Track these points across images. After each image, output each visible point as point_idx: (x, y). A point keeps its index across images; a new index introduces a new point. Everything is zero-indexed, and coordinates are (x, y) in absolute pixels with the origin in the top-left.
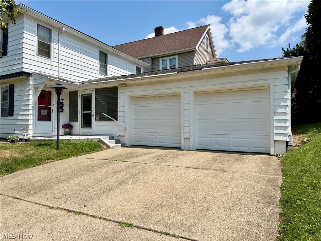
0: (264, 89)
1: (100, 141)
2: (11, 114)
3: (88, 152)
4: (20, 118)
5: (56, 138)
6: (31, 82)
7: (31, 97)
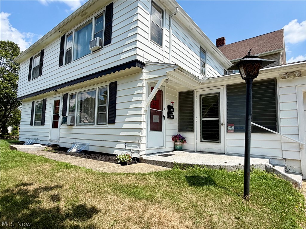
1: (271, 170)
2: (112, 120)
4: (125, 126)
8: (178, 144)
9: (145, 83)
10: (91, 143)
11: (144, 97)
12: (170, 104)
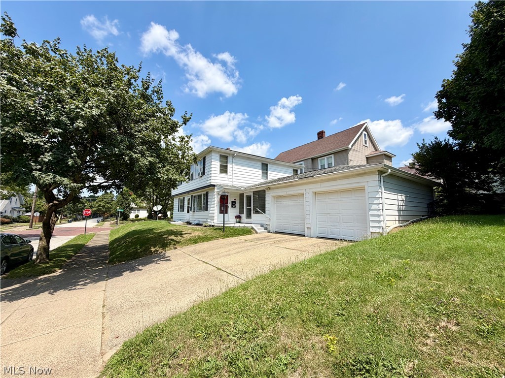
0: (362, 189)
1: (252, 228)
3: (241, 235)
4: (211, 212)
5: (222, 225)
6: (216, 190)
7: (216, 199)
8: (238, 220)
9: (216, 193)
12: (233, 200)
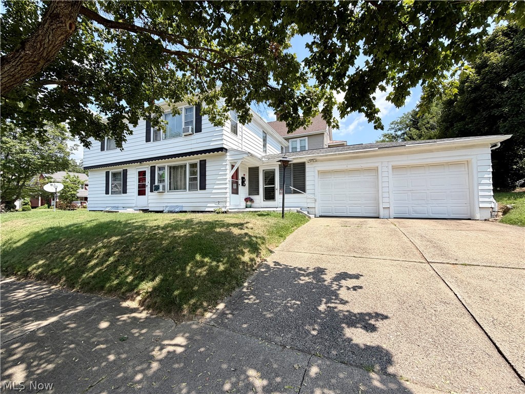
1: (299, 212)
2: (203, 187)
6: (228, 158)
8: (249, 203)
9: (228, 163)
10: (184, 205)
11: (228, 172)
12: (243, 176)
